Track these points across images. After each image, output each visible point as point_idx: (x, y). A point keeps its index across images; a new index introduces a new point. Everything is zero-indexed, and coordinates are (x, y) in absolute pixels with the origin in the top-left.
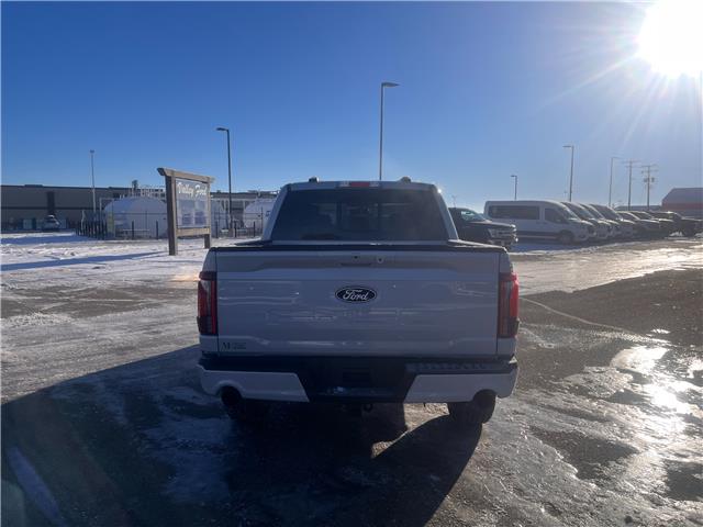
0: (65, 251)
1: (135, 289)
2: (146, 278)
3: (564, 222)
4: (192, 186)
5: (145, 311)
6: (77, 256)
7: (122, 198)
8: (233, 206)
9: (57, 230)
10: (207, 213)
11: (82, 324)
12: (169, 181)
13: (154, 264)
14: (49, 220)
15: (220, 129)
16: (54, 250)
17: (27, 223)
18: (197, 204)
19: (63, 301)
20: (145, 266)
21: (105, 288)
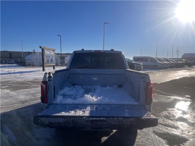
0: (12, 70)
1: (31, 82)
2: (35, 78)
3: (155, 62)
4: (49, 51)
5: (33, 89)
6: (16, 71)
7: (30, 55)
8: (62, 57)
9: (12, 63)
10: (54, 59)
11: (13, 93)
12: (43, 50)
13: (38, 74)
14: (10, 61)
15: (58, 35)
16: (9, 70)
17: (4, 62)
18: (51, 56)
19: (9, 85)
20: (35, 75)
21: (22, 81)
